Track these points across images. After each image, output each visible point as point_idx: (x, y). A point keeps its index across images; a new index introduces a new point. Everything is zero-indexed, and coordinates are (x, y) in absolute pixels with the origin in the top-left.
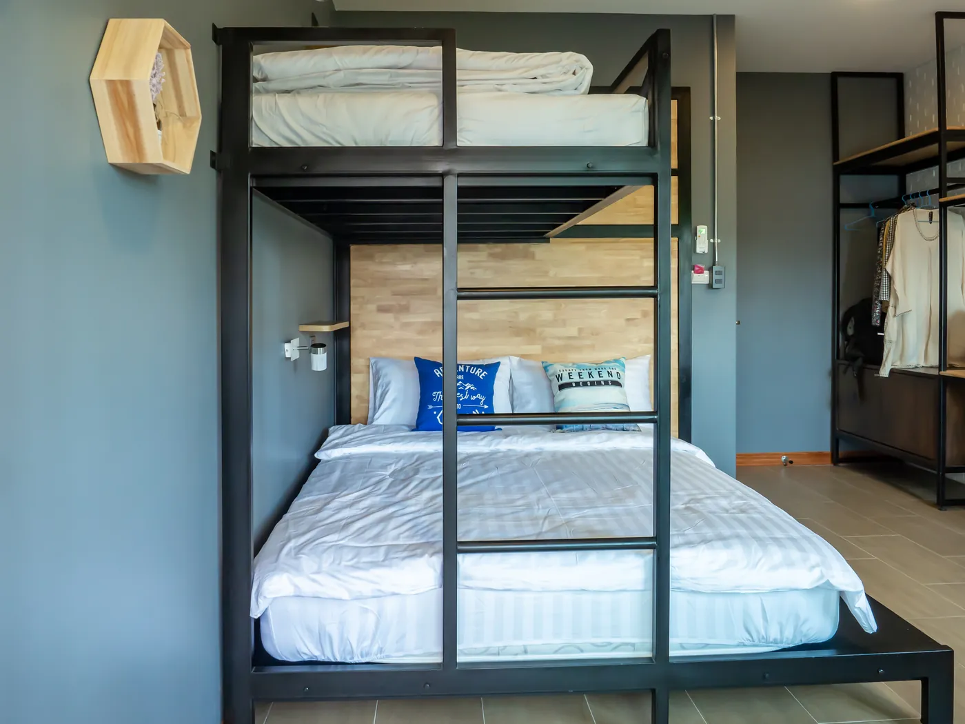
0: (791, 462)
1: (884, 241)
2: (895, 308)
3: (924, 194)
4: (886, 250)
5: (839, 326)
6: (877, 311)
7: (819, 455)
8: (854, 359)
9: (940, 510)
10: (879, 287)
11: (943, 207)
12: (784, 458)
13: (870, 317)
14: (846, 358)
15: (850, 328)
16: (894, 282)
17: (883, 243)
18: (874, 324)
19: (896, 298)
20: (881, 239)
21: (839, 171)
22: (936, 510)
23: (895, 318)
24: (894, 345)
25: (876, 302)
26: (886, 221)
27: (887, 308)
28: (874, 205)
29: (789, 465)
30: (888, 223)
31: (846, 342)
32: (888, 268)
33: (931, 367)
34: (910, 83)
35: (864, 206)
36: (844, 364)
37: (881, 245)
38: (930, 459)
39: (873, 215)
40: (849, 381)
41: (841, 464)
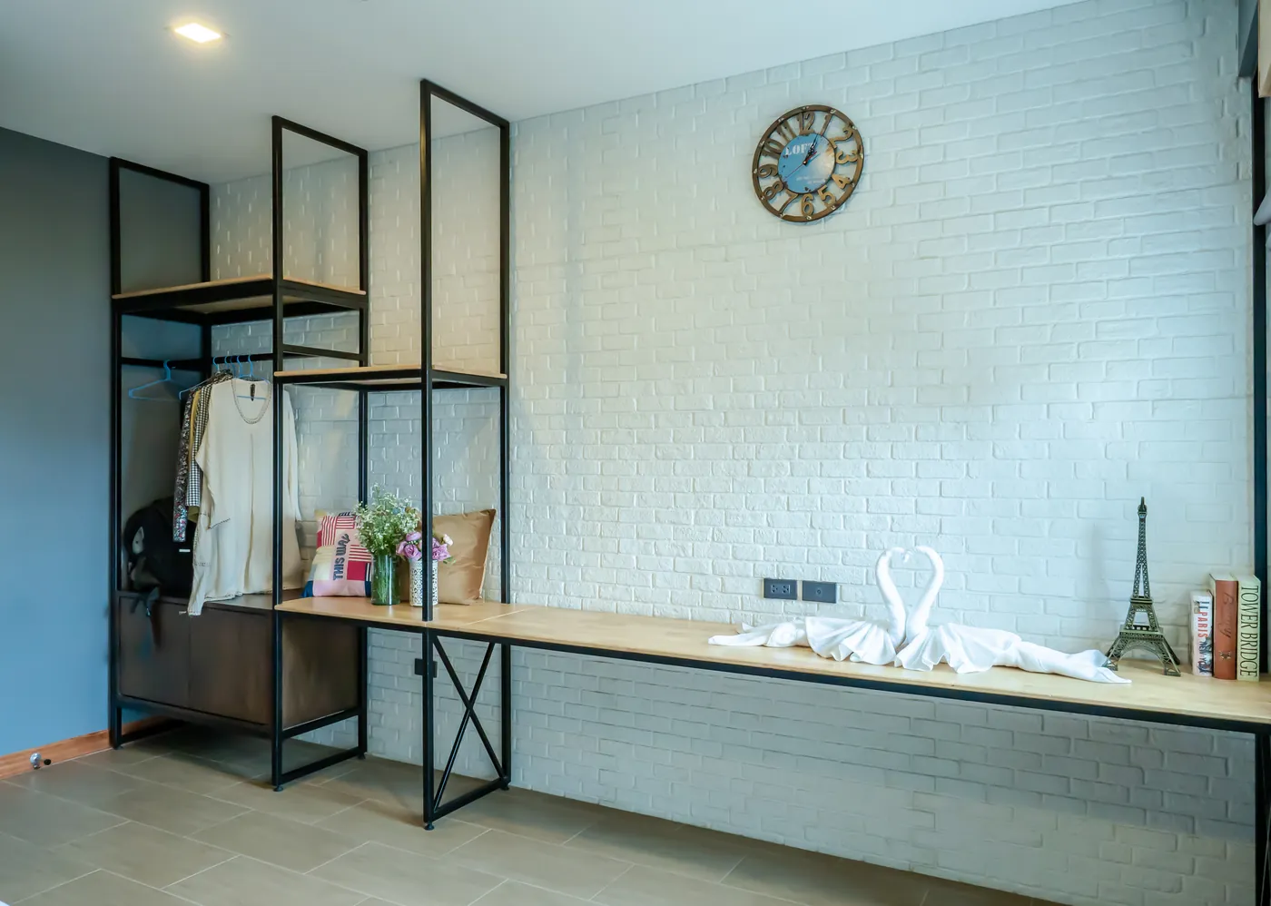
0: (48, 762)
1: (190, 420)
2: (210, 516)
3: (243, 359)
4: (194, 434)
5: (120, 538)
6: (181, 521)
7: (93, 737)
8: (146, 589)
9: (276, 790)
10: (185, 486)
11: (278, 383)
12: (34, 757)
13: (169, 529)
14: (131, 586)
15: (137, 542)
16: (207, 478)
17: (189, 423)
18: (176, 539)
19: (211, 503)
20: (187, 416)
21: (121, 308)
22: (269, 792)
23: (209, 531)
24: (207, 569)
25: (180, 507)
26: (194, 393)
27: (197, 515)
28: (171, 364)
29: (43, 766)
30: (196, 396)
31: (130, 564)
32: (200, 459)
33: (254, 594)
34: (219, 200)
35: (155, 364)
36: (131, 598)
37: (187, 425)
38: (262, 724)
39: (169, 378)
40: (136, 622)
41: (123, 745)
